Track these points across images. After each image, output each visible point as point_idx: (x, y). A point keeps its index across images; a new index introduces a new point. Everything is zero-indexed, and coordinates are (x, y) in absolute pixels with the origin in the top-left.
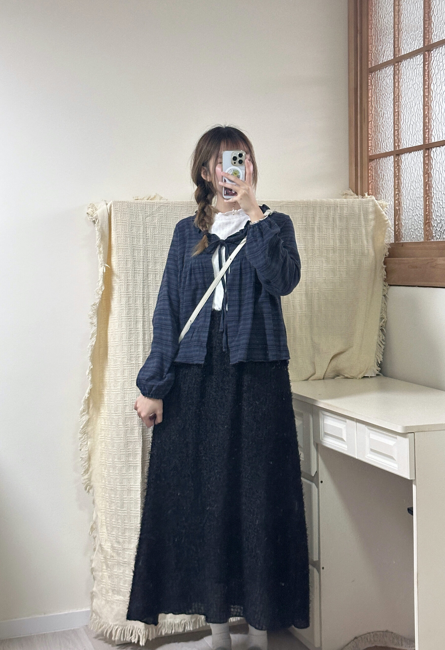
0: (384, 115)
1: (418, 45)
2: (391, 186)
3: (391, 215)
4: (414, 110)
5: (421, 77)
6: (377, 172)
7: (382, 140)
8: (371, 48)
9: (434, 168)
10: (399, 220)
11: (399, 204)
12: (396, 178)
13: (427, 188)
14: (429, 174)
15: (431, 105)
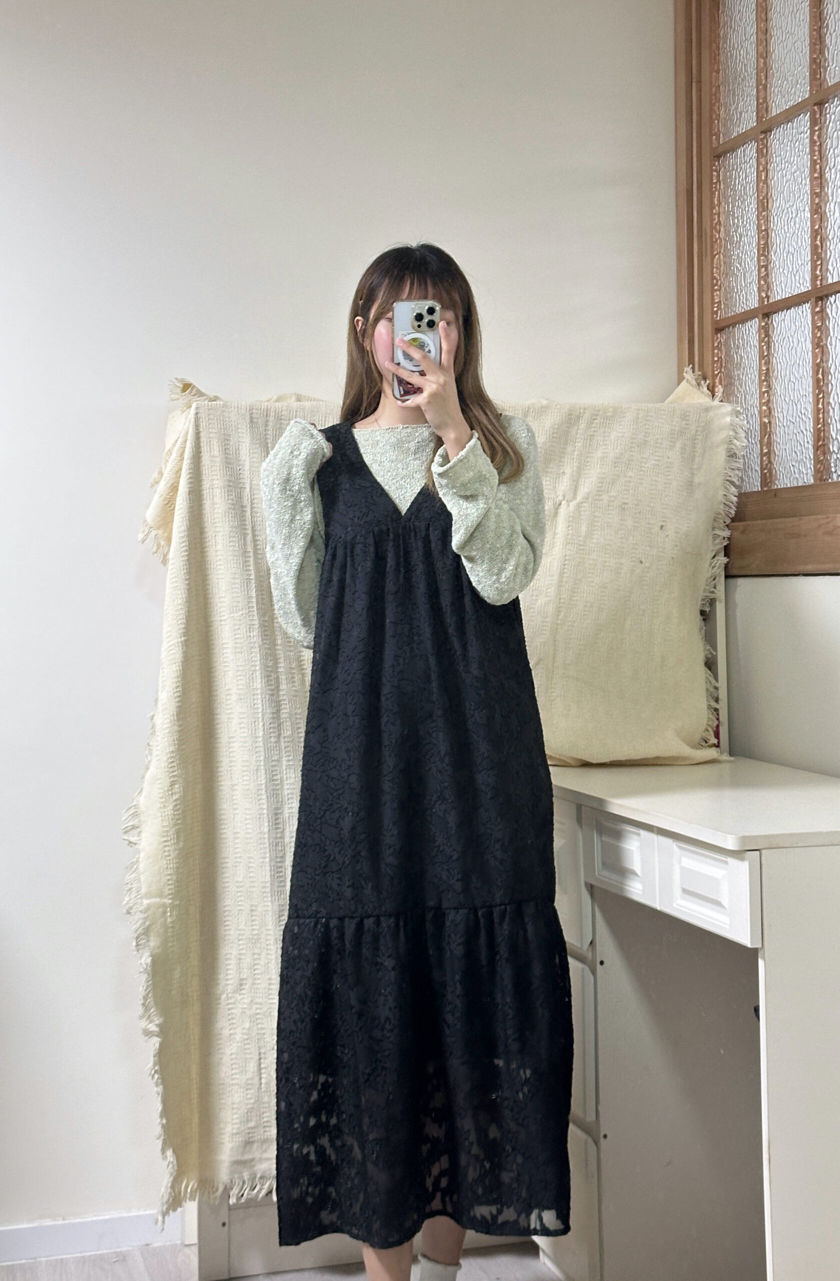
0: (741, 238)
1: (802, 92)
2: (755, 376)
3: (755, 435)
4: (795, 224)
5: (807, 157)
6: (730, 352)
7: (737, 289)
8: (717, 110)
9: (832, 334)
10: (769, 444)
11: (770, 413)
12: (763, 361)
13: (820, 376)
14: (823, 347)
15: (825, 213)
